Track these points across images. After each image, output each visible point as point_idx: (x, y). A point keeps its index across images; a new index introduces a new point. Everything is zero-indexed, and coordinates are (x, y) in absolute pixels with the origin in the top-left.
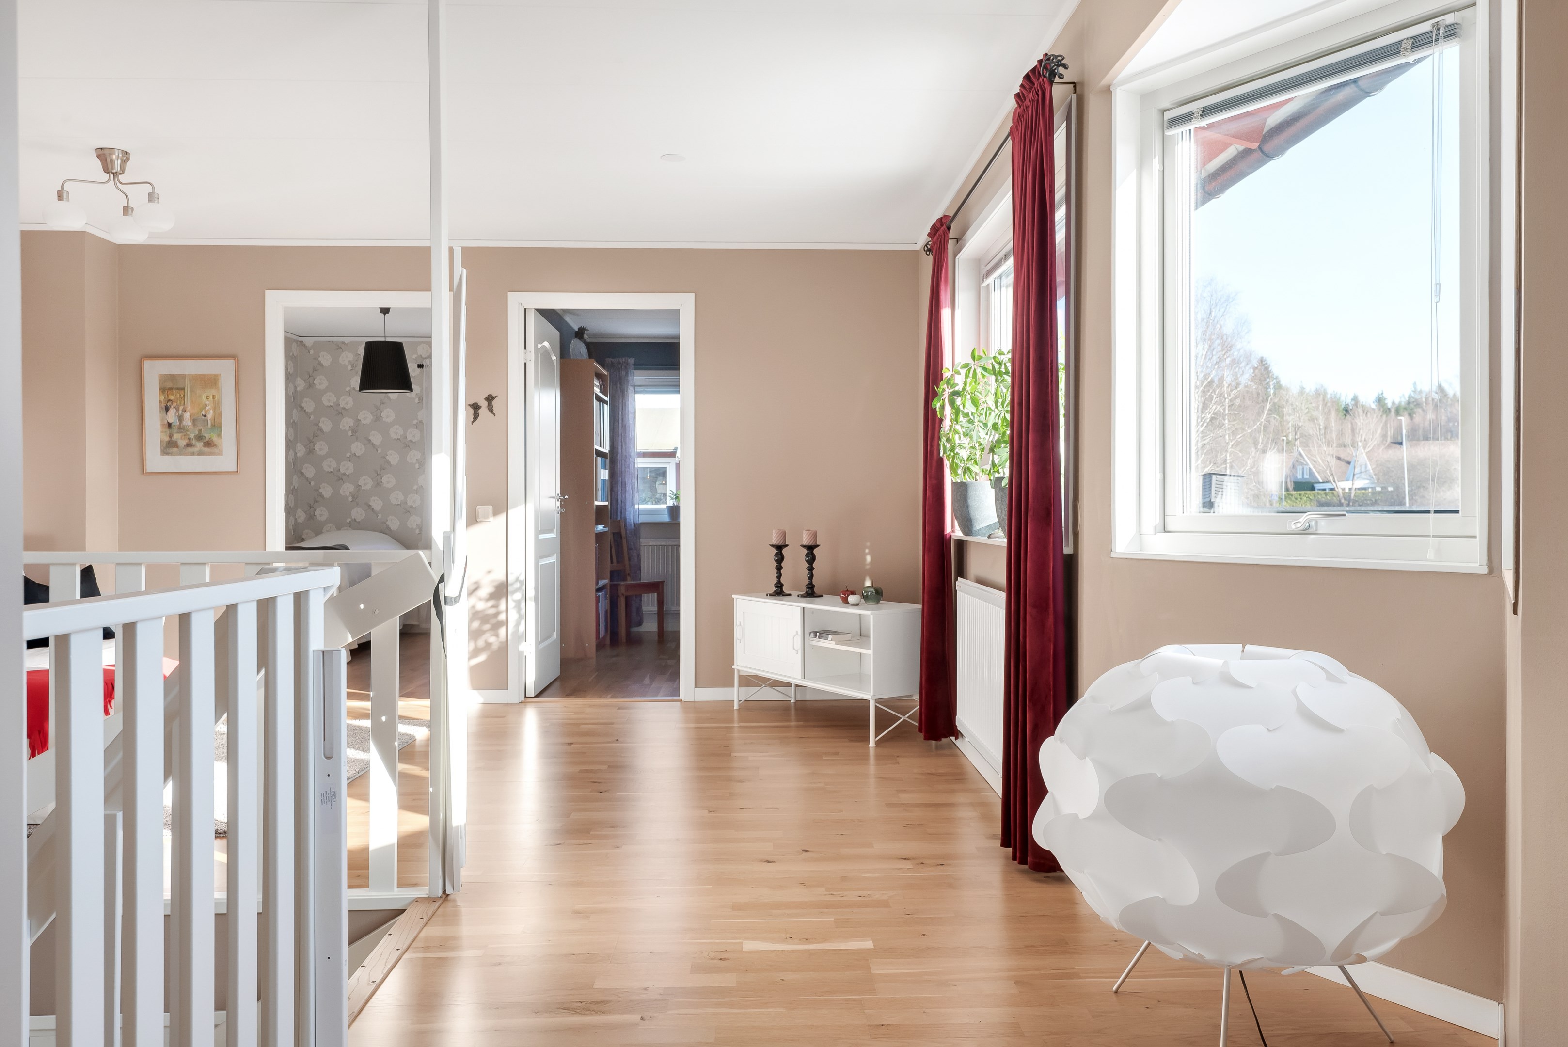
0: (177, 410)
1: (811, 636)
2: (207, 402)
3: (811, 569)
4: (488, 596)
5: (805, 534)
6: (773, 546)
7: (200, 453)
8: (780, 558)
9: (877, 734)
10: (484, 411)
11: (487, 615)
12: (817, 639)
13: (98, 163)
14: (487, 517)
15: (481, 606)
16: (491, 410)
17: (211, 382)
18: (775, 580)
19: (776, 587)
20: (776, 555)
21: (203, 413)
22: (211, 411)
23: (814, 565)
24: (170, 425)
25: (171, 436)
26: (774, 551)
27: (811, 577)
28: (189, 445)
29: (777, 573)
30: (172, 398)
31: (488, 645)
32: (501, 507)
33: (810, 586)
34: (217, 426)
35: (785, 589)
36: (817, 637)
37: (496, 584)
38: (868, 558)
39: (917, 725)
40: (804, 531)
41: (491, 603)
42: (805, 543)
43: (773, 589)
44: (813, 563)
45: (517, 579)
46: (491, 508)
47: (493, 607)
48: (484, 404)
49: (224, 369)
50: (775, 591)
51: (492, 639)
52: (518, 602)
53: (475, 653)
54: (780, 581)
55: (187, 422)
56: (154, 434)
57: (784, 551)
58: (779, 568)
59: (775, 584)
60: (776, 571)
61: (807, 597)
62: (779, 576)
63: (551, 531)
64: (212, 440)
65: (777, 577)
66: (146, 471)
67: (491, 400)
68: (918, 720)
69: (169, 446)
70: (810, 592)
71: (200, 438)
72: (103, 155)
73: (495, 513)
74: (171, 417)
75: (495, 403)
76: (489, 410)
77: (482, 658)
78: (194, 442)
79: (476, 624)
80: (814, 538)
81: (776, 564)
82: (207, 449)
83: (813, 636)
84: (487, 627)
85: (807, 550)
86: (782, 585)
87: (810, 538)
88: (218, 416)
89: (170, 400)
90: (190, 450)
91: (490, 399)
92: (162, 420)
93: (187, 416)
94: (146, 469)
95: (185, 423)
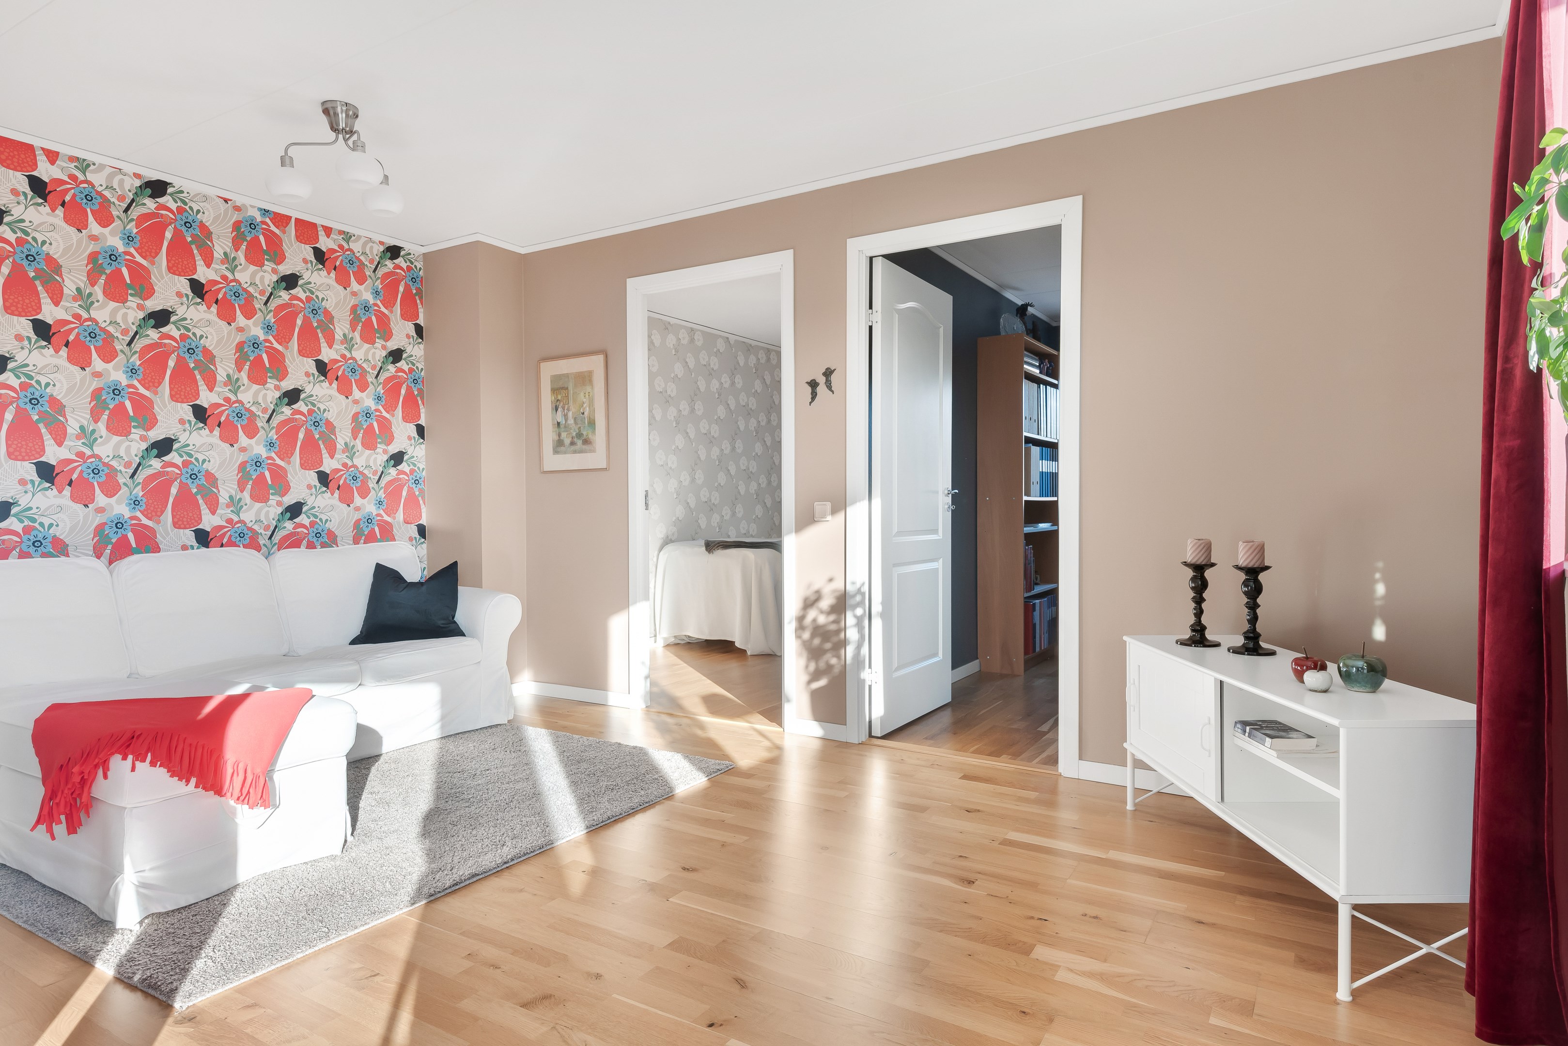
0: (564, 409)
1: (1236, 729)
2: (585, 400)
3: (1253, 606)
4: (829, 609)
5: (1241, 546)
6: (1185, 564)
7: (581, 452)
8: (1200, 585)
9: (1355, 974)
10: (822, 389)
11: (829, 631)
12: (1246, 737)
13: (324, 119)
14: (824, 516)
15: (822, 619)
16: (829, 387)
17: (585, 379)
18: (1192, 620)
19: (1193, 631)
20: (1193, 579)
21: (582, 411)
22: (587, 408)
23: (1259, 601)
24: (559, 424)
25: (559, 435)
26: (1190, 573)
27: (1254, 619)
28: (573, 443)
29: (1195, 609)
30: (559, 397)
31: (830, 667)
32: (840, 505)
33: (1252, 635)
34: (592, 423)
35: (1210, 636)
36: (1247, 734)
37: (837, 594)
38: (1380, 589)
39: (1464, 966)
40: (1241, 543)
41: (832, 618)
42: (1242, 562)
43: (1187, 634)
44: (1258, 597)
45: (859, 591)
46: (828, 505)
47: (834, 622)
48: (821, 380)
49: (595, 364)
50: (1190, 638)
51: (834, 661)
52: (859, 620)
53: (815, 676)
54: (1200, 621)
55: (571, 421)
56: (549, 436)
57: (1208, 574)
58: (1199, 600)
59: (1192, 626)
60: (1193, 605)
61: (1244, 654)
62: (1199, 613)
63: (935, 531)
64: (588, 438)
65: (1195, 614)
66: (543, 469)
67: (829, 375)
68: (1465, 954)
69: (559, 445)
70: (1251, 645)
71: (579, 435)
72: (328, 110)
73: (834, 512)
74: (560, 418)
75: (833, 378)
76: (827, 387)
77: (822, 682)
78: (575, 440)
79: (817, 641)
80: (1260, 553)
81: (1192, 594)
82: (585, 447)
83: (1239, 731)
84: (828, 646)
85: (1246, 575)
86: (1203, 628)
87: (1252, 553)
88: (592, 411)
89: (558, 400)
90: (573, 448)
91: (828, 373)
92: (553, 419)
93: (570, 414)
94: (543, 467)
95: (569, 422)
